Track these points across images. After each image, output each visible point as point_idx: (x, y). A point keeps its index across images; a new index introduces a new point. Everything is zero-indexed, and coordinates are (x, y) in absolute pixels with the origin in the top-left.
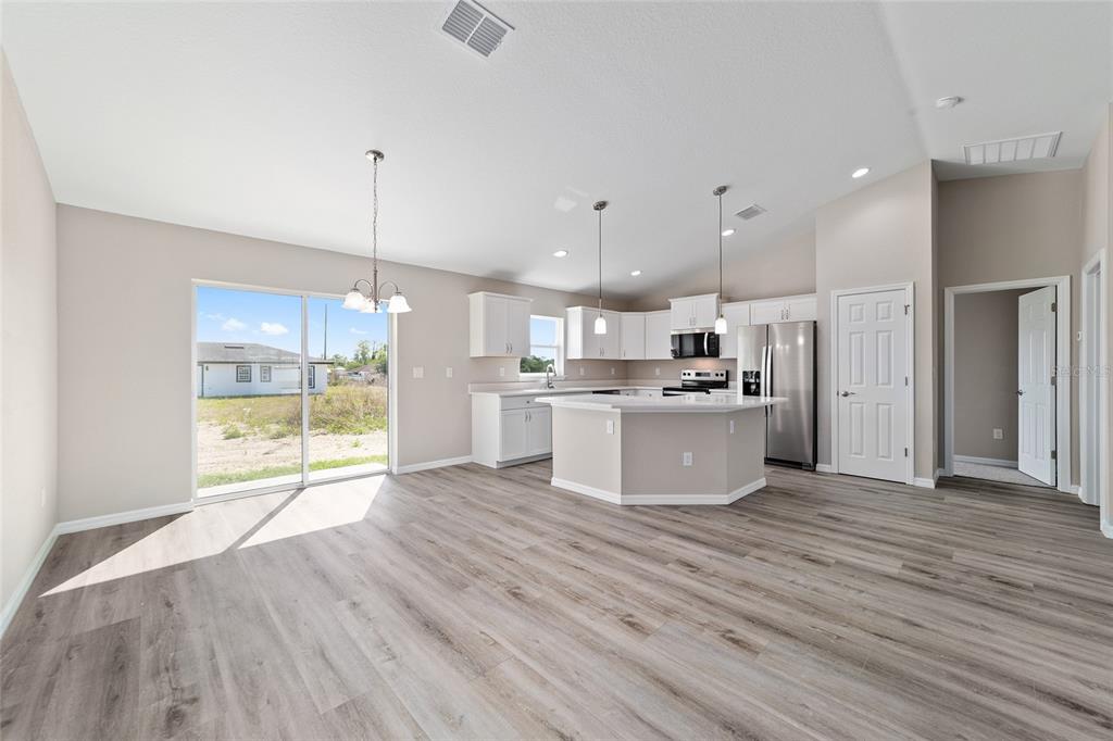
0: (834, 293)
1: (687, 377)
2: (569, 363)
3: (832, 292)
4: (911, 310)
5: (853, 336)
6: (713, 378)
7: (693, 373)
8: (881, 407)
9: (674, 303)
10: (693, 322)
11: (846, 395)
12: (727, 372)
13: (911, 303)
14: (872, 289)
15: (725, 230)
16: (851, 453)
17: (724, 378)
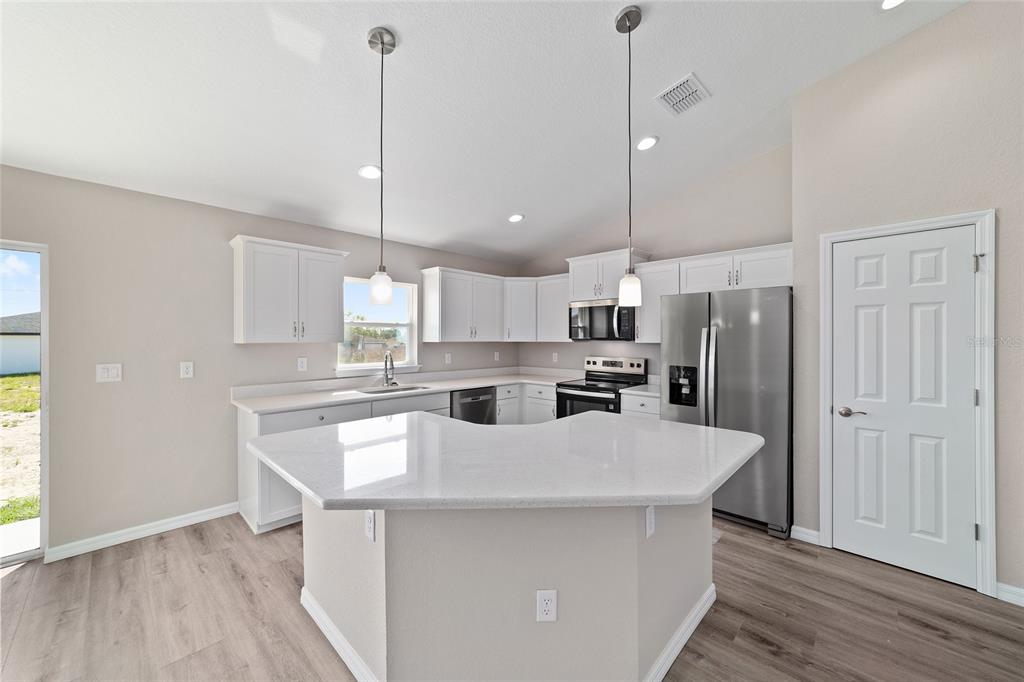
0: (824, 239)
1: (591, 367)
2: (425, 347)
3: (822, 236)
4: (988, 264)
5: (862, 312)
6: (626, 369)
7: (600, 360)
8: (918, 441)
9: (573, 262)
10: (598, 289)
11: (848, 414)
12: (646, 361)
13: (988, 248)
14: (900, 227)
15: (640, 138)
16: (857, 517)
17: (641, 371)
